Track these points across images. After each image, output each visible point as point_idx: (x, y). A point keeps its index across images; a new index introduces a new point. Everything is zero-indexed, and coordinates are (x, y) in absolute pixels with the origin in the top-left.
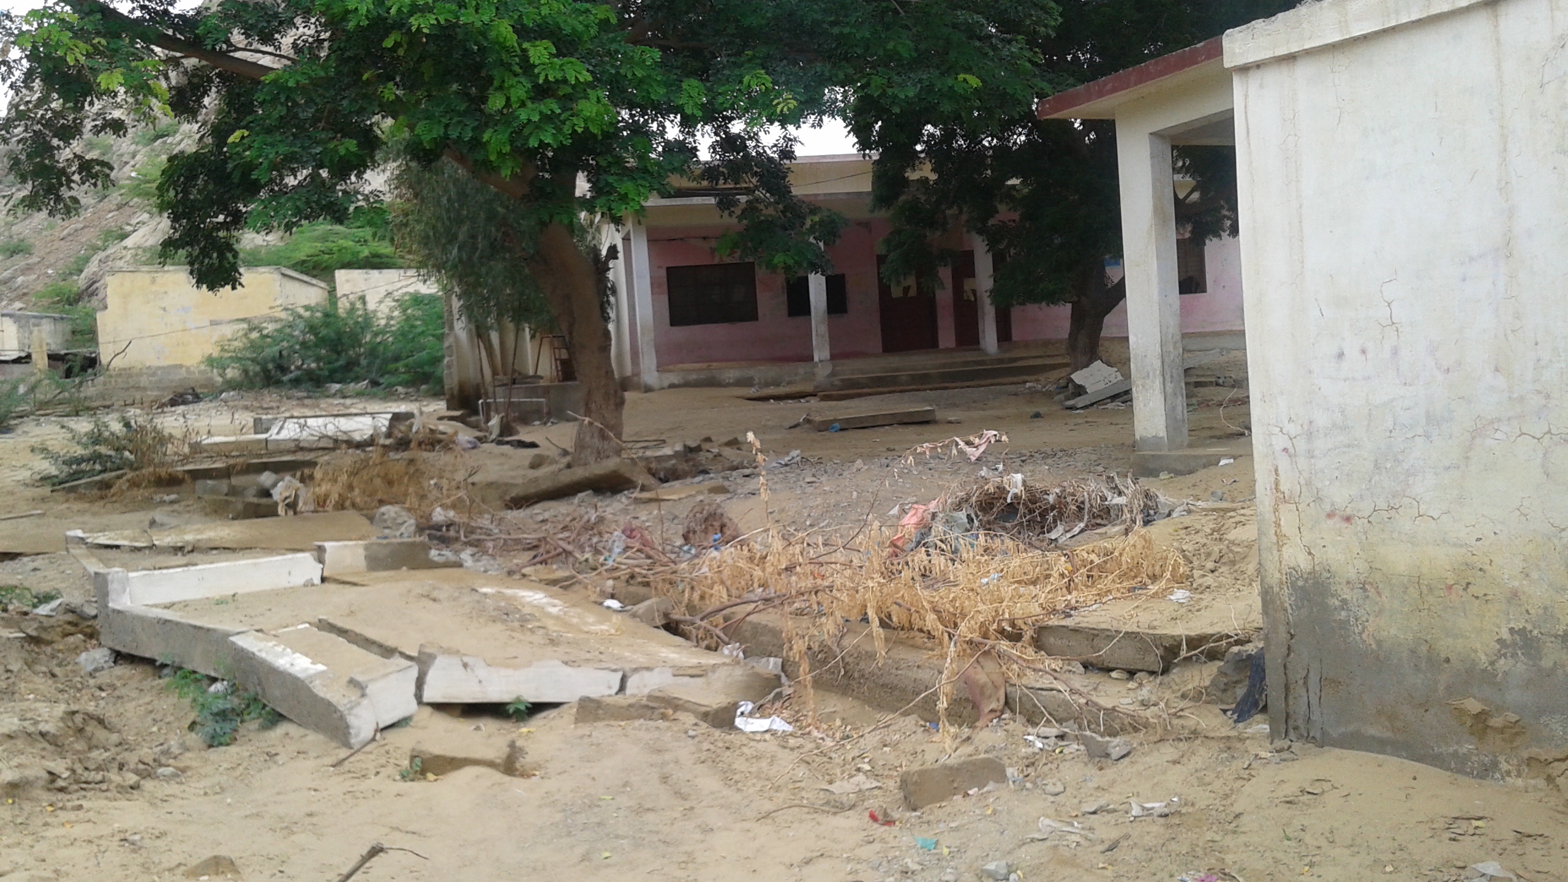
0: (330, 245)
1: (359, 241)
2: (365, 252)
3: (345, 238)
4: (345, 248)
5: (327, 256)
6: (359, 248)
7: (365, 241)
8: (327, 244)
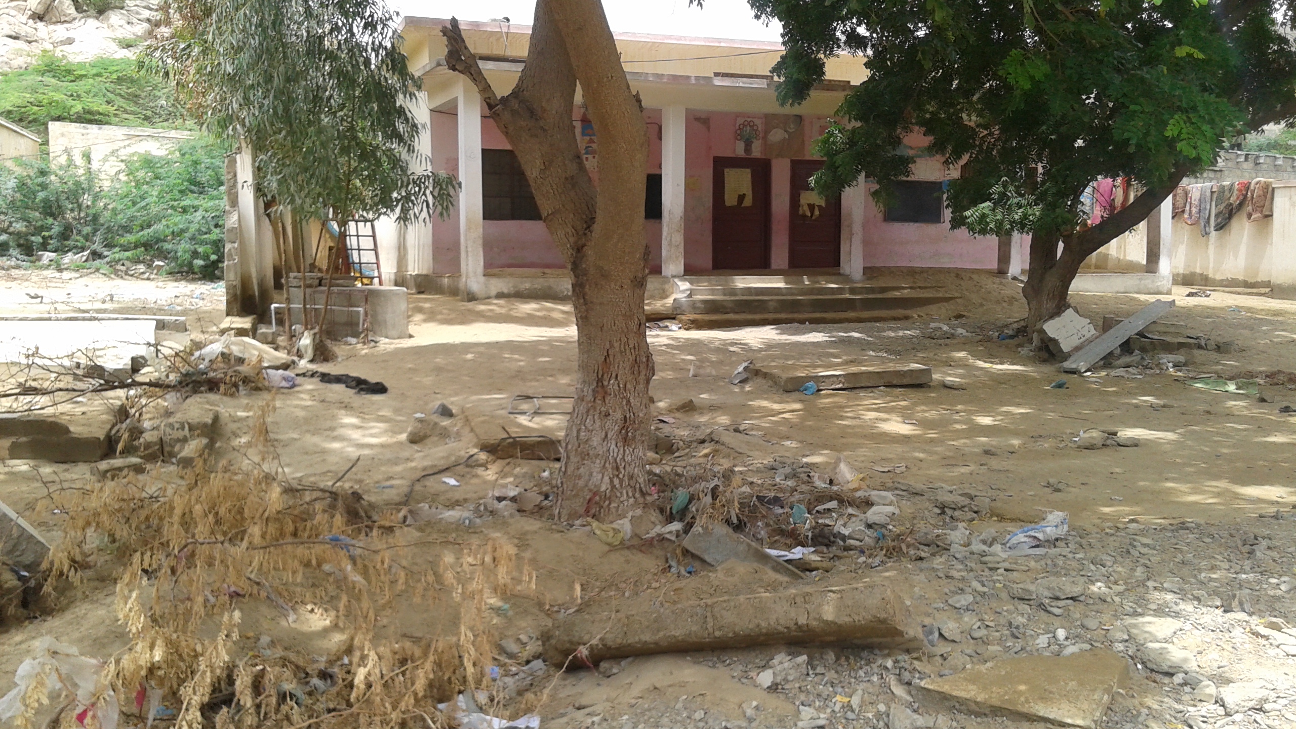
0: (41, 97)
1: (72, 95)
2: (78, 107)
3: (56, 90)
4: (57, 102)
5: (35, 108)
6: (70, 102)
7: (78, 96)
8: (36, 95)
